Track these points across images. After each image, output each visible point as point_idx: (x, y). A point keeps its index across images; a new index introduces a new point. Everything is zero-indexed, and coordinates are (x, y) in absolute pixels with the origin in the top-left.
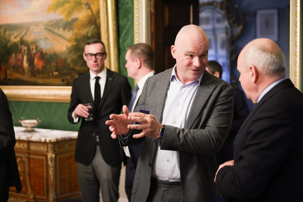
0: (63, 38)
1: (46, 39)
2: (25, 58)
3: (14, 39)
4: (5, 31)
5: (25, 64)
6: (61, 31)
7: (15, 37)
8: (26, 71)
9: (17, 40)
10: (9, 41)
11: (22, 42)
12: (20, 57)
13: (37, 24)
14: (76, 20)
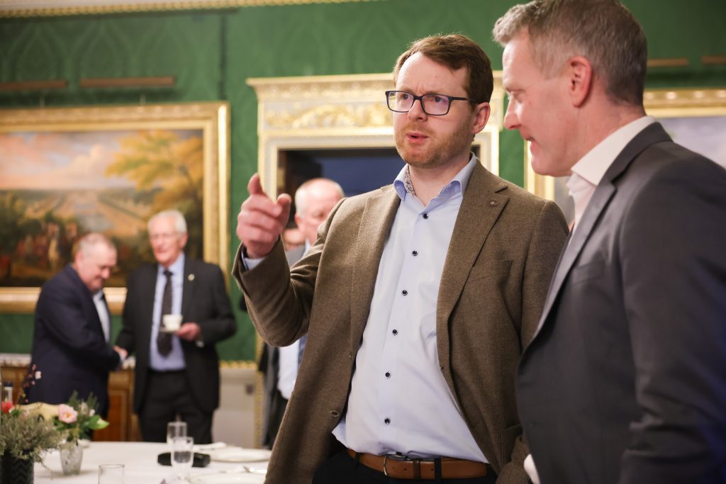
0: (134, 215)
1: (99, 215)
2: (54, 244)
3: (33, 212)
4: (14, 199)
5: (53, 253)
6: (130, 205)
7: (36, 211)
8: (54, 265)
9: (40, 215)
10: (21, 216)
11: (50, 218)
12: (43, 241)
13: (82, 193)
14: (159, 190)
